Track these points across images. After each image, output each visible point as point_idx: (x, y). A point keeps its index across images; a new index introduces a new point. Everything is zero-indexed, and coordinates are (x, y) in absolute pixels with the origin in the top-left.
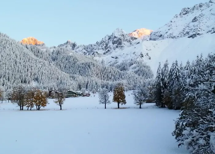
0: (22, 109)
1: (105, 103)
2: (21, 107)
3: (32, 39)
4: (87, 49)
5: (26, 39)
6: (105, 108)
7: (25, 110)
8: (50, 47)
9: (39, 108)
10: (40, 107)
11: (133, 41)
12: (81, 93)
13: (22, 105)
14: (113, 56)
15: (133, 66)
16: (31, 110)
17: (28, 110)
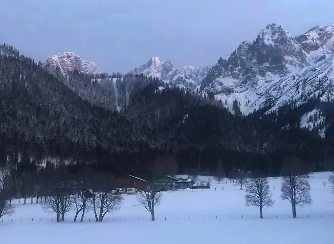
0: (63, 219)
1: (261, 204)
2: (58, 216)
3: (68, 57)
4: (197, 76)
5: (55, 58)
6: (261, 217)
7: (69, 222)
8: (112, 74)
9: (102, 217)
10: (103, 214)
11: (308, 53)
12: (189, 180)
13: (62, 209)
14: (259, 92)
15: (312, 113)
16: (82, 220)
17: (75, 220)
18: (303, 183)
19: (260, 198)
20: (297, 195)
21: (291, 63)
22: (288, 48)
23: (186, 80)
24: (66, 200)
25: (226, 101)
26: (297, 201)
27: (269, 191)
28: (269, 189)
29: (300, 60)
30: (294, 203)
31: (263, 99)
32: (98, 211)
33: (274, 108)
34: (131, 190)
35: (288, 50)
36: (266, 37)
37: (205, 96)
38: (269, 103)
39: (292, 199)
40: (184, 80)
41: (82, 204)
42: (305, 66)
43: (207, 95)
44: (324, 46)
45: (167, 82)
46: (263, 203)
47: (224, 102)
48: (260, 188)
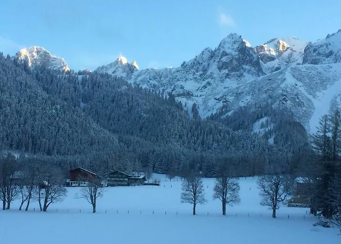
0: (9, 208)
1: (195, 201)
2: (4, 204)
3: (38, 52)
4: (161, 78)
6: (194, 214)
7: (15, 211)
8: (78, 71)
9: (45, 207)
10: (47, 204)
11: (265, 63)
12: (142, 177)
13: (8, 198)
14: (218, 97)
15: (264, 120)
16: (26, 210)
17: (20, 209)
18: (234, 185)
19: (194, 197)
20: (228, 196)
21: (249, 71)
22: (246, 57)
23: (150, 81)
24: (12, 189)
25: (186, 104)
26: (228, 200)
27: (203, 190)
28: (203, 188)
29: (257, 69)
30: (224, 202)
31: (221, 104)
32: (43, 201)
33: (229, 114)
34: (84, 183)
35: (246, 59)
36: (227, 46)
37: (166, 97)
38: (225, 108)
39: (223, 198)
40: (148, 81)
41: (27, 194)
42: (261, 75)
43: (168, 97)
44: (280, 58)
45: (131, 82)
46: (197, 201)
47: (184, 104)
48: (195, 187)
